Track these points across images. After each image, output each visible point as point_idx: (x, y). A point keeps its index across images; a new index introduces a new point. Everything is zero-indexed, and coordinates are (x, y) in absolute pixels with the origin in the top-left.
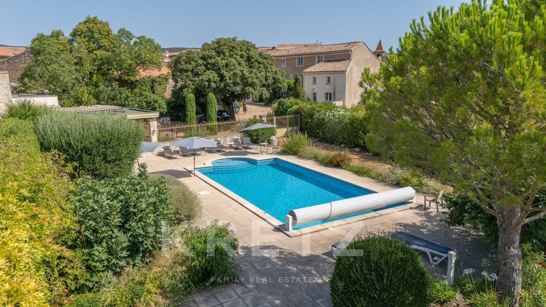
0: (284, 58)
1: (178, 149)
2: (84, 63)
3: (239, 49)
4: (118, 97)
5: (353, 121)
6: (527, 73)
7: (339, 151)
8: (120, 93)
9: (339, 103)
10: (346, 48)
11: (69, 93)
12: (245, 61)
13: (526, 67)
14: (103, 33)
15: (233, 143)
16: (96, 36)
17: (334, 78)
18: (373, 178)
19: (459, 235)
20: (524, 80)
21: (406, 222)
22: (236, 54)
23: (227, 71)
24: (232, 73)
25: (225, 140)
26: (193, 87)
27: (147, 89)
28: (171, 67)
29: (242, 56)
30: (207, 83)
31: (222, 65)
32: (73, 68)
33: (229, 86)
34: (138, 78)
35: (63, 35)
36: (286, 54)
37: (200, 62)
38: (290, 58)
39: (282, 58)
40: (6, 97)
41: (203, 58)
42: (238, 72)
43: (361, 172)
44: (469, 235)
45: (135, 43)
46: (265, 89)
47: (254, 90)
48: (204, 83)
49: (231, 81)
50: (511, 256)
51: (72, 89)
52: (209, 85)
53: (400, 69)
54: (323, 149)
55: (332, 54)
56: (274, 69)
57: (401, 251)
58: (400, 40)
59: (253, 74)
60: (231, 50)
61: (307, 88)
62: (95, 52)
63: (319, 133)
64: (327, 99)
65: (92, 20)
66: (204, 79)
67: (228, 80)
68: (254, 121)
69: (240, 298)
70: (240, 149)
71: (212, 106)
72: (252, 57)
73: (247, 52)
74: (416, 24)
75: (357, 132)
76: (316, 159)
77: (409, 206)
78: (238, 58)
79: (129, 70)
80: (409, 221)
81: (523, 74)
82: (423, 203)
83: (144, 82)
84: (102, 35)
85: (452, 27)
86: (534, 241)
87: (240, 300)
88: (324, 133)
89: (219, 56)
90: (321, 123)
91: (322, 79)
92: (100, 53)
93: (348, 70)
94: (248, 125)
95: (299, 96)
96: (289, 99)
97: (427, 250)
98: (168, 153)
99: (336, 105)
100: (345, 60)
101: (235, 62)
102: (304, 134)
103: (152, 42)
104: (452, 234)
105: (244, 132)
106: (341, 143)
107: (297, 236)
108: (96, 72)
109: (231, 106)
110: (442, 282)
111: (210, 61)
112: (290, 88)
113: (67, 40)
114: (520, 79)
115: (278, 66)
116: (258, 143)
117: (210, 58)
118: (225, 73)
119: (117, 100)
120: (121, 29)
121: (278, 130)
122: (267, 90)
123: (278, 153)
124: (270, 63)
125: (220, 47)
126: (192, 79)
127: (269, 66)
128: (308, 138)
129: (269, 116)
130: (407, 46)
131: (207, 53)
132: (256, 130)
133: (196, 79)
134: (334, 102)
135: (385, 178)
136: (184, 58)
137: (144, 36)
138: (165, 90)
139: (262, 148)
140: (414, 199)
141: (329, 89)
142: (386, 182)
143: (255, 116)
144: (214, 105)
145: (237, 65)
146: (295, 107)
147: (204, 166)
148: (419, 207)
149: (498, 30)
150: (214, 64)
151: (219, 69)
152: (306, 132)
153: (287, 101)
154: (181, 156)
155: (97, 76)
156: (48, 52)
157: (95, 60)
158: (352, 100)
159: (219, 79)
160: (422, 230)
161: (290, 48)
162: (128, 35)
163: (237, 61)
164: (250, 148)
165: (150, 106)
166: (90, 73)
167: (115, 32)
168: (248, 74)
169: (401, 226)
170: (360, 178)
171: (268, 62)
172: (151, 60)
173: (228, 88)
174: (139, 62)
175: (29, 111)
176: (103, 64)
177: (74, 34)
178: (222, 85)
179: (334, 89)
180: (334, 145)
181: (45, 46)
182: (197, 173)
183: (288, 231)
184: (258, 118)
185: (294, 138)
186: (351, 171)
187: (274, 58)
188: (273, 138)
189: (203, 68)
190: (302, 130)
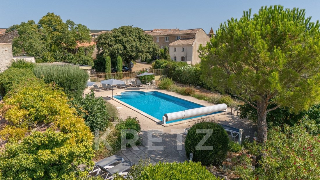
0: (158, 37)
1: (102, 86)
2: (47, 39)
3: (134, 32)
4: (68, 58)
5: (196, 72)
6: (261, 47)
7: (189, 87)
8: (68, 55)
9: (189, 63)
10: (193, 32)
11: (39, 56)
12: (138, 39)
13: (261, 45)
14: (57, 22)
15: (131, 83)
16: (54, 23)
17: (186, 48)
18: (206, 101)
19: (247, 125)
20: (260, 49)
21: (222, 120)
22: (132, 35)
23: (128, 44)
24: (130, 45)
25: (127, 82)
26: (109, 53)
27: (83, 53)
28: (96, 42)
29: (136, 36)
30: (117, 51)
31: (125, 41)
32: (41, 41)
33: (129, 52)
34: (76, 47)
35: (34, 23)
36: (159, 34)
37: (113, 39)
38: (161, 37)
39: (157, 37)
40: (10, 57)
41: (114, 37)
42: (134, 45)
43: (200, 97)
44: (252, 125)
45: (76, 28)
46: (149, 54)
47: (143, 55)
48: (115, 51)
49: (130, 50)
50: (263, 125)
51: (41, 53)
52: (118, 52)
53: (215, 45)
54: (180, 87)
55: (185, 35)
56: (153, 43)
57: (217, 126)
58: (216, 31)
59: (142, 46)
60: (130, 33)
61: (171, 54)
62: (53, 33)
63: (178, 78)
64: (182, 60)
65: (50, 15)
66: (115, 48)
67: (128, 49)
68: (143, 72)
69: (143, 151)
70: (135, 87)
71: (120, 63)
72: (141, 37)
73: (139, 34)
74: (222, 25)
75: (199, 78)
76: (176, 91)
77: (223, 113)
78: (134, 37)
79: (72, 43)
80: (223, 120)
81: (260, 47)
82: (231, 112)
83: (81, 50)
84: (57, 23)
85: (236, 28)
86: (276, 123)
87: (143, 152)
88: (180, 78)
89: (123, 36)
90: (179, 73)
91: (179, 49)
92: (56, 33)
93: (194, 44)
94: (140, 74)
95: (167, 58)
96: (161, 60)
97: (231, 131)
98: (96, 88)
99: (187, 63)
100: (192, 39)
101: (132, 39)
102: (170, 78)
103: (86, 27)
104: (244, 125)
105: (137, 77)
106: (190, 84)
107: (168, 126)
108: (53, 44)
109: (129, 63)
110: (236, 143)
111: (118, 38)
112: (162, 54)
113: (37, 26)
114: (258, 49)
115: (155, 42)
116: (145, 84)
117: (118, 37)
118: (127, 45)
119: (67, 59)
120: (68, 20)
121: (156, 77)
122: (150, 55)
123: (156, 89)
124: (151, 40)
125: (124, 31)
126: (108, 48)
127: (150, 41)
128: (172, 80)
129: (151, 69)
130: (219, 34)
131: (116, 34)
132: (144, 76)
133: (110, 48)
134: (186, 62)
135: (212, 100)
136: (104, 37)
137: (81, 24)
138: (92, 54)
139: (148, 86)
140: (227, 110)
141: (183, 55)
142: (213, 102)
143: (143, 69)
144: (121, 63)
145: (133, 41)
146: (165, 64)
147: (117, 95)
148: (229, 113)
149: (252, 30)
150: (120, 40)
151: (123, 43)
152: (171, 77)
153: (161, 61)
154: (103, 90)
155: (54, 46)
156: (28, 32)
157: (53, 37)
158: (196, 60)
159: (123, 48)
160: (230, 123)
161: (161, 31)
162: (72, 24)
163: (133, 38)
164: (141, 86)
165: (85, 63)
166: (50, 44)
167: (64, 21)
168: (139, 46)
169: (219, 122)
170: (200, 101)
171: (150, 40)
172: (85, 37)
173: (128, 53)
174: (78, 39)
175: (24, 65)
176: (57, 39)
177: (41, 22)
178: (125, 52)
179: (186, 55)
180: (186, 85)
181: (26, 29)
182: (114, 98)
183: (164, 124)
184: (145, 70)
185: (165, 81)
186: (195, 97)
187: (153, 37)
188: (153, 81)
189: (114, 42)
190: (169, 76)
